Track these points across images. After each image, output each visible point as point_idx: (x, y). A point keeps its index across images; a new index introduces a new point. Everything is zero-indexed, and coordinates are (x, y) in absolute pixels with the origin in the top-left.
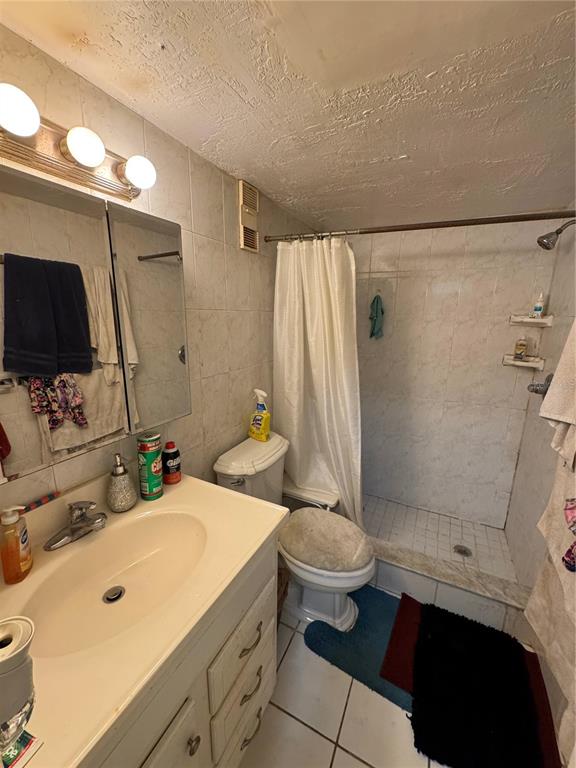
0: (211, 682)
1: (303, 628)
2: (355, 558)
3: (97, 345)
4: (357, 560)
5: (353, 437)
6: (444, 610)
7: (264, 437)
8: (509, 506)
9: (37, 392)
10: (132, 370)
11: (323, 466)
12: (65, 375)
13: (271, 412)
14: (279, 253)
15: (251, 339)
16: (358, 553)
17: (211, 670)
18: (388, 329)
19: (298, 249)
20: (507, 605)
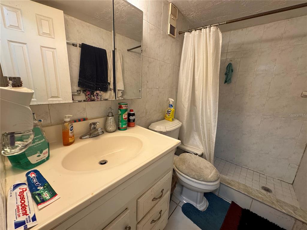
0: (138, 205)
1: (181, 205)
2: (210, 176)
3: (110, 82)
4: (211, 177)
5: (213, 124)
6: (255, 214)
7: (171, 119)
8: (297, 172)
9: (88, 96)
10: (122, 93)
11: (197, 137)
12: (98, 91)
13: (175, 109)
14: (185, 38)
15: (169, 76)
16: (212, 175)
17: (139, 200)
18: (234, 80)
19: (194, 34)
20: (296, 219)
